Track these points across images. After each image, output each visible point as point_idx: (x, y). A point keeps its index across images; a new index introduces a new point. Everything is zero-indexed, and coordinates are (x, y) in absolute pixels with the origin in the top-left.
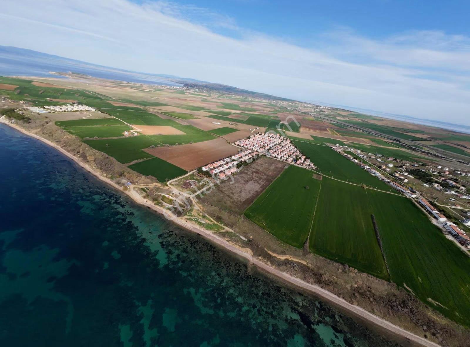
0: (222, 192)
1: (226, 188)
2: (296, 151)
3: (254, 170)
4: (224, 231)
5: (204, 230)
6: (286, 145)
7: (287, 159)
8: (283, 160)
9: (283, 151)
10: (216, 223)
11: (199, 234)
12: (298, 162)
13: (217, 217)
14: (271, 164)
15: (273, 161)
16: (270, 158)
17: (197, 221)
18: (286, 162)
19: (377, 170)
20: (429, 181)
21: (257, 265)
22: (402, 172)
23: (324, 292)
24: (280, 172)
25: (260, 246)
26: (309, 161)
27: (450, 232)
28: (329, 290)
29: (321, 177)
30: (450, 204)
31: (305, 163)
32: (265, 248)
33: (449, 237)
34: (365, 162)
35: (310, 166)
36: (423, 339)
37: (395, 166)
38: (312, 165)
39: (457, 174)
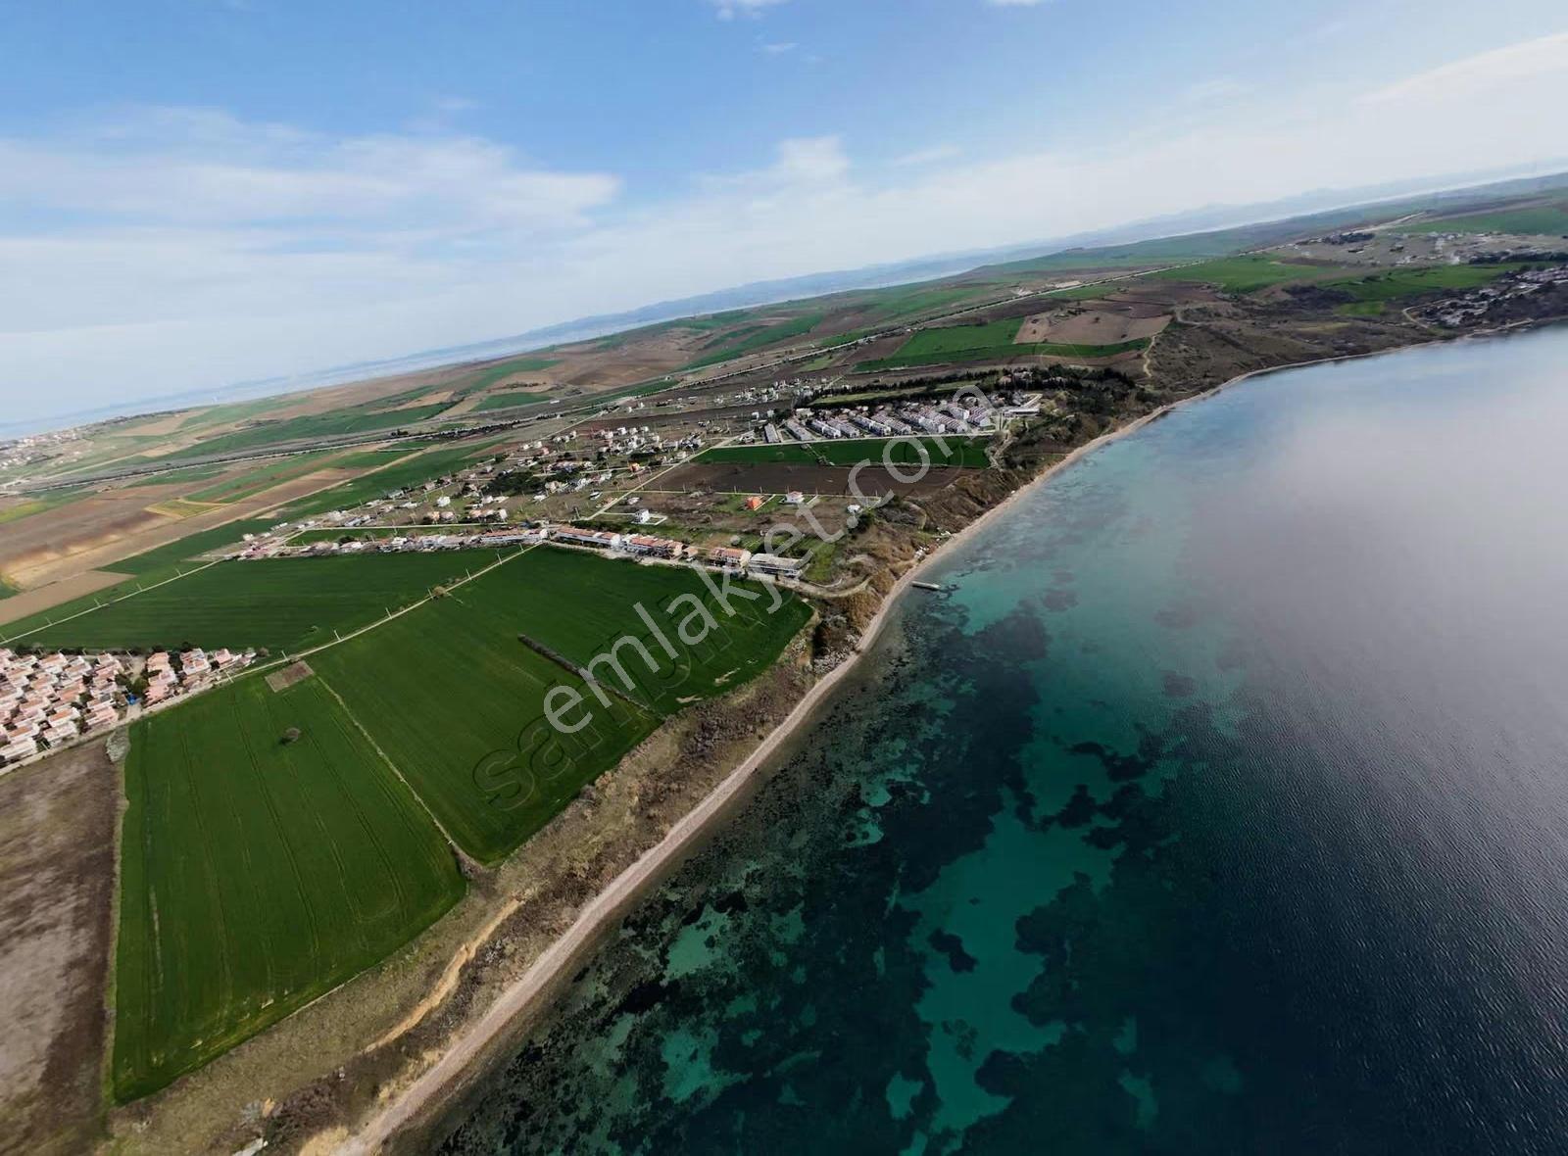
2: (95, 662)
7: (81, 721)
8: (64, 740)
12: (157, 691)
18: (91, 734)
19: (427, 532)
20: (537, 486)
21: (401, 1126)
22: (479, 501)
23: (611, 893)
24: (110, 790)
25: (342, 1069)
26: (196, 653)
27: (641, 553)
28: (613, 877)
29: (303, 663)
30: (599, 506)
31: (188, 672)
32: (364, 1048)
33: (648, 561)
34: (383, 533)
35: (223, 667)
36: (763, 744)
37: (454, 497)
38: (226, 658)
39: (559, 443)
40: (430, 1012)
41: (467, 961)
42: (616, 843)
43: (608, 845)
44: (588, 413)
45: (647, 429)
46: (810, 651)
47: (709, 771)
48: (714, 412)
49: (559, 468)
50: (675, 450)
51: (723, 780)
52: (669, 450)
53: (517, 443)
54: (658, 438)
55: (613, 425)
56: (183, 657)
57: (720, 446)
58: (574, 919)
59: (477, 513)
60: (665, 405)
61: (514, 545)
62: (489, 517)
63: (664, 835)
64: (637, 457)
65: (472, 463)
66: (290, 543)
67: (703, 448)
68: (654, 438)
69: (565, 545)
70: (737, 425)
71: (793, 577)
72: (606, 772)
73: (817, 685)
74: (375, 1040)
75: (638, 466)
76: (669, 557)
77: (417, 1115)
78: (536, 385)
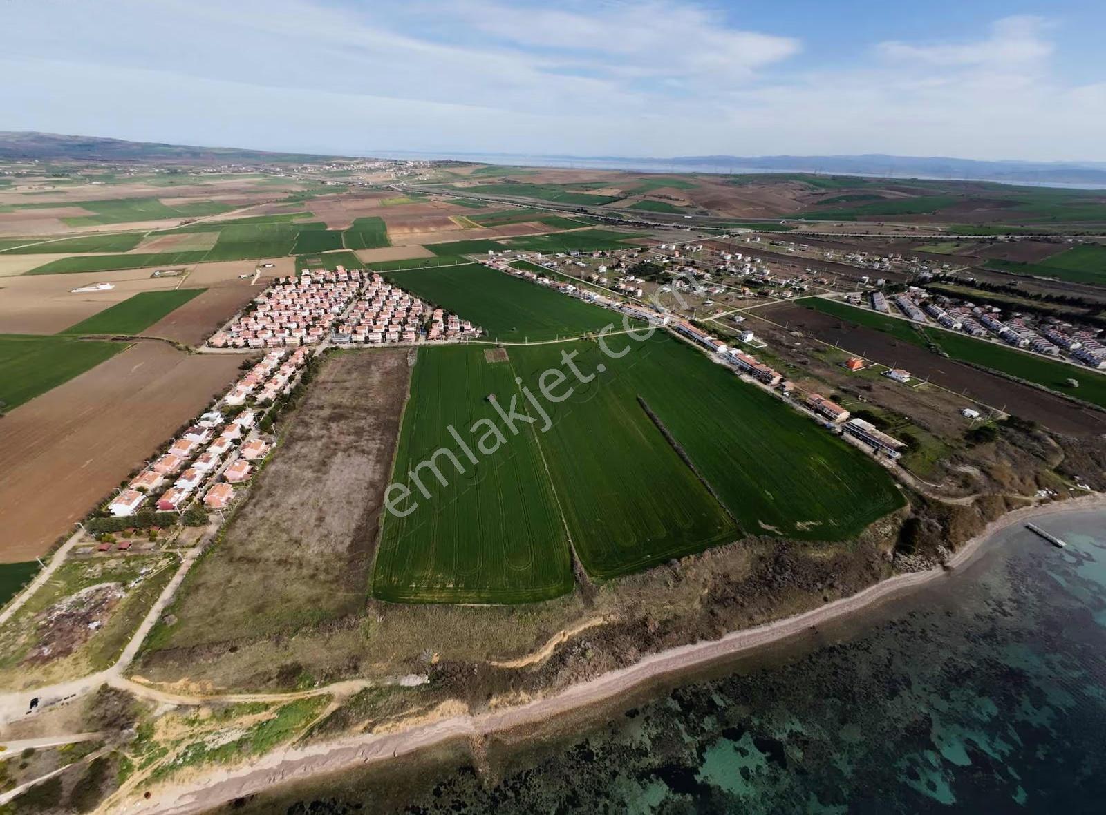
0: (252, 561)
1: (261, 535)
2: (412, 302)
3: (326, 412)
4: (333, 706)
5: (252, 765)
6: (377, 291)
7: (401, 334)
8: (392, 341)
9: (378, 315)
10: (286, 698)
11: (239, 802)
12: (434, 332)
13: (280, 674)
14: (365, 368)
15: (364, 358)
16: (352, 349)
17: (199, 755)
18: (403, 343)
19: (589, 287)
20: (667, 280)
21: (496, 732)
22: (624, 276)
23: (667, 657)
24: (404, 383)
25: (476, 666)
26: (456, 318)
27: (742, 368)
28: (673, 646)
29: (504, 350)
30: (710, 313)
31: (450, 328)
32: (491, 660)
33: (746, 378)
34: (562, 279)
35: (465, 332)
36: (825, 607)
37: (610, 268)
38: (468, 326)
39: (688, 251)
40: (532, 664)
41: (561, 642)
42: (682, 618)
43: (676, 617)
44: (714, 234)
45: (759, 261)
46: (894, 541)
47: (772, 604)
48: (822, 265)
49: (684, 272)
50: (781, 287)
51: (782, 618)
52: (775, 285)
53: (658, 241)
54: (768, 272)
55: (731, 249)
56: (450, 316)
57: (824, 296)
58: (637, 661)
59: (623, 286)
60: (777, 245)
61: (643, 321)
62: (630, 292)
63: (721, 636)
64: (748, 283)
65: (626, 246)
66: (512, 265)
67: (807, 294)
68: (765, 271)
69: (681, 337)
70: (845, 283)
71: (890, 457)
72: (691, 556)
73: (893, 579)
74: (498, 660)
75: (747, 290)
76: (766, 382)
77: (506, 732)
78: (678, 200)
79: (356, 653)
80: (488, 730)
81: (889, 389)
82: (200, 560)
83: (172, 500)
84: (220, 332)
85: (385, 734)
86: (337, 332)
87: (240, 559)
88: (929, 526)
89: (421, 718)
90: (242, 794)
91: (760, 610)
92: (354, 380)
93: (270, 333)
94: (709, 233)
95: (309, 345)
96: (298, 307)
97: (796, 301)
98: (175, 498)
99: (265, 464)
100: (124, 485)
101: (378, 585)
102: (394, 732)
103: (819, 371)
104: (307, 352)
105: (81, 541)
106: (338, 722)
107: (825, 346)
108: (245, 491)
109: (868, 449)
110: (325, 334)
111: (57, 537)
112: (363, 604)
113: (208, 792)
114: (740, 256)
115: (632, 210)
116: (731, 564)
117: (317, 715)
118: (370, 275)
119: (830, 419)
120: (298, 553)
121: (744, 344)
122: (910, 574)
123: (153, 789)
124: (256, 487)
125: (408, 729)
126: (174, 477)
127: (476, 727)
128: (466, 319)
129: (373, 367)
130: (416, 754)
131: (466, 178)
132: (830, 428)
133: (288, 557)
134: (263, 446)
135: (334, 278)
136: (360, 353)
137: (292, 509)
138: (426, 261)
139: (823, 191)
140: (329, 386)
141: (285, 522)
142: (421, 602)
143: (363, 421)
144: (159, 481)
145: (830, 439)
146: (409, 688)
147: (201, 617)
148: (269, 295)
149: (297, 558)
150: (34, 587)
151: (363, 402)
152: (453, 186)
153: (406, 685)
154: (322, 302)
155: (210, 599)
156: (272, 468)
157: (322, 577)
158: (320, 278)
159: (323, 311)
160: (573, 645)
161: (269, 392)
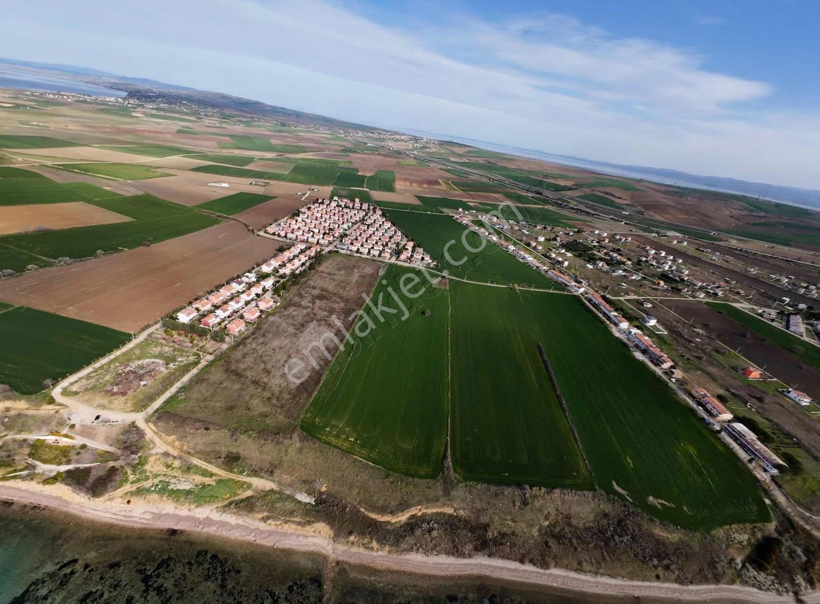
0: (238, 375)
1: (249, 360)
2: (396, 232)
3: (316, 292)
4: (249, 493)
5: (189, 510)
6: (375, 220)
7: (381, 252)
8: (374, 256)
9: (370, 236)
10: (224, 474)
11: (174, 532)
12: (403, 257)
13: (227, 457)
14: (350, 269)
15: (352, 262)
16: (346, 255)
17: (164, 490)
19: (526, 250)
20: (592, 259)
21: (346, 563)
22: (557, 249)
23: (495, 565)
24: (371, 286)
25: (349, 506)
26: (421, 250)
27: (637, 346)
28: (503, 557)
29: (448, 281)
30: (622, 294)
31: (415, 256)
32: (361, 507)
33: (639, 356)
34: (507, 239)
35: (424, 262)
36: (655, 584)
37: (547, 240)
38: (428, 259)
39: (617, 240)
40: (388, 523)
41: (415, 516)
42: (519, 538)
43: (513, 533)
44: (644, 230)
45: (680, 261)
46: (748, 551)
47: (604, 559)
48: (743, 277)
49: (609, 256)
50: (696, 287)
51: (609, 576)
52: (690, 284)
53: (593, 227)
54: (687, 272)
55: (658, 247)
57: (737, 305)
58: (470, 556)
59: (554, 256)
60: (703, 251)
61: (563, 287)
62: (558, 261)
63: (548, 567)
64: (664, 277)
65: (565, 226)
67: (720, 299)
68: (683, 271)
69: (591, 306)
70: (761, 298)
71: (765, 471)
72: (542, 488)
73: (735, 587)
74: (366, 509)
75: (662, 283)
76: (657, 365)
77: (354, 567)
78: (620, 198)
79: (276, 462)
80: (341, 558)
81: (783, 406)
82: (211, 364)
83: (210, 321)
84: (274, 225)
85: (273, 528)
86: (341, 241)
87: (232, 371)
88: (792, 552)
89: (300, 528)
90: (175, 528)
91: (591, 560)
92: (341, 275)
93: (301, 232)
94: (641, 229)
95: (322, 245)
96: (324, 219)
97: (707, 303)
98: (212, 320)
99: (269, 314)
100: (190, 303)
101: (305, 420)
102: (279, 529)
103: (710, 369)
104: (318, 250)
105: (157, 330)
106: (247, 506)
107: (725, 349)
108: (251, 329)
109: (743, 455)
110: (334, 241)
111: (146, 323)
112: (291, 430)
113: (158, 516)
114: (663, 254)
115: (579, 199)
116: (575, 509)
117: (238, 495)
118: (374, 209)
119: (711, 415)
120: (265, 380)
121: (646, 327)
122: (756, 590)
123: (134, 499)
124: (258, 328)
125: (289, 532)
126: (217, 307)
127: (333, 552)
128: (428, 253)
129: (355, 270)
130: (287, 552)
131: (460, 156)
132: (709, 424)
133: (259, 381)
134: (271, 303)
135: (351, 206)
136: (351, 258)
137: (273, 349)
138: (413, 207)
139: (762, 214)
140: (324, 275)
141: (266, 356)
142: (329, 443)
143: (337, 305)
144: (208, 307)
145: (706, 432)
146: (300, 502)
147: (198, 400)
148: (309, 209)
149: (264, 383)
150: (124, 349)
151: (341, 292)
152: (449, 159)
153: (299, 499)
154: (339, 219)
155: (207, 391)
156: (272, 319)
157: (274, 401)
158: (343, 204)
159: (337, 225)
160: (423, 521)
161: (287, 270)
